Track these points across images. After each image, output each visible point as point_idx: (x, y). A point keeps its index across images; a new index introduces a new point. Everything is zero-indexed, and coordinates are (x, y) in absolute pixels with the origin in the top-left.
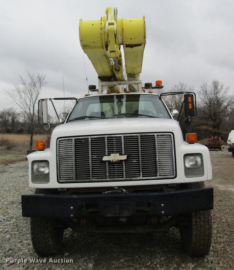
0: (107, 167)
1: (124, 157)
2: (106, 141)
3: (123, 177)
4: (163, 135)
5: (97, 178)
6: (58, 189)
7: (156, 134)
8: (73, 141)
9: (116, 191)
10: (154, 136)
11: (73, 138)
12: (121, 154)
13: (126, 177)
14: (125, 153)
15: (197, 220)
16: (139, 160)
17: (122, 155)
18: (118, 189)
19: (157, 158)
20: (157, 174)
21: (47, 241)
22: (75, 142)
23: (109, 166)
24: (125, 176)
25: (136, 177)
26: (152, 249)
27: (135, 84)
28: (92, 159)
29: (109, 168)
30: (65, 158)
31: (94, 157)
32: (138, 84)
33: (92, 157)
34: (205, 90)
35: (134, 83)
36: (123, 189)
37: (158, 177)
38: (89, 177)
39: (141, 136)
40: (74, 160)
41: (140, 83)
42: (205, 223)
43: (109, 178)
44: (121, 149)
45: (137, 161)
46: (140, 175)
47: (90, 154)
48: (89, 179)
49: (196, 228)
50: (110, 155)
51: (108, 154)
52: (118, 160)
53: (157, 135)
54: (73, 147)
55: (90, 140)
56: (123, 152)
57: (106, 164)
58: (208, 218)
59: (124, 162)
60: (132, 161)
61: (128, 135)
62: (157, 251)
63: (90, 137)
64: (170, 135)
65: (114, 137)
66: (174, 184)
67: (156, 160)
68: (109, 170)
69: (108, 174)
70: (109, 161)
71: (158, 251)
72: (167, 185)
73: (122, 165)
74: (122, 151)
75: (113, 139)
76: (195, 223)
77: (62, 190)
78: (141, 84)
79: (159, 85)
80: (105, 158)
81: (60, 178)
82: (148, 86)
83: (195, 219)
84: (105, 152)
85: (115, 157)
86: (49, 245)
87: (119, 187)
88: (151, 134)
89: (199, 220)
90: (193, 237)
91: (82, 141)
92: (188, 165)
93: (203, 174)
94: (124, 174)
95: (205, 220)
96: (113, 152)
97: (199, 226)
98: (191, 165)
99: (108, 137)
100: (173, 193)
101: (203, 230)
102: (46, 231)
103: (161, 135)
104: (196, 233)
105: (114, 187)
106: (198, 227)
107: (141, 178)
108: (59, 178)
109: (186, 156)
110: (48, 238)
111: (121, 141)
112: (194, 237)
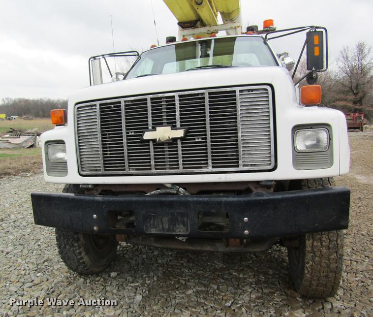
0: (152, 150)
1: (180, 133)
2: (149, 105)
3: (178, 168)
4: (252, 90)
5: (137, 169)
6: (79, 185)
7: (237, 89)
8: (98, 107)
9: (168, 191)
10: (234, 92)
11: (98, 103)
12: (174, 127)
13: (184, 168)
14: (181, 125)
15: (315, 244)
16: (206, 138)
17: (176, 129)
18: (171, 188)
19: (240, 134)
20: (238, 162)
21: (79, 257)
22: (101, 108)
23: (154, 148)
24: (181, 166)
25: (201, 167)
26: (241, 276)
27: (231, 28)
28: (127, 136)
29: (155, 152)
30: (88, 135)
31: (130, 134)
32: (235, 28)
33: (128, 133)
34: (345, 56)
35: (229, 28)
36: (179, 189)
37: (241, 168)
38: (124, 166)
39: (209, 94)
40: (100, 139)
41: (238, 27)
42: (331, 250)
43: (156, 169)
44: (175, 119)
45: (202, 139)
46: (207, 163)
47: (124, 128)
48: (124, 170)
49: (312, 256)
50: (155, 130)
51: (153, 128)
52: (169, 137)
53: (241, 91)
54: (98, 117)
55: (123, 104)
56: (178, 124)
57: (149, 145)
58: (337, 241)
59: (179, 142)
60: (194, 139)
61: (186, 93)
62: (248, 279)
63: (122, 100)
64: (266, 90)
65: (164, 98)
66: (272, 181)
67: (237, 137)
68: (155, 155)
69: (153, 163)
70: (154, 141)
71: (250, 280)
72: (257, 183)
73: (177, 147)
74: (175, 122)
75: (161, 102)
76: (310, 249)
77: (85, 186)
78: (240, 28)
79: (269, 28)
80: (147, 136)
81: (82, 168)
82: (251, 29)
83: (311, 241)
84: (147, 124)
85: (164, 133)
86: (84, 263)
87: (174, 184)
88: (229, 89)
89: (319, 244)
90: (306, 272)
91: (111, 107)
92: (300, 146)
93: (331, 164)
94: (181, 162)
95: (331, 246)
96: (161, 125)
97: (318, 254)
98: (307, 147)
99: (152, 99)
100: (267, 198)
101: (326, 261)
102: (76, 244)
103: (249, 90)
104: (312, 265)
105: (165, 184)
106: (316, 256)
107: (210, 169)
108: (80, 168)
109: (297, 128)
110: (80, 253)
111: (174, 104)
112: (309, 271)
